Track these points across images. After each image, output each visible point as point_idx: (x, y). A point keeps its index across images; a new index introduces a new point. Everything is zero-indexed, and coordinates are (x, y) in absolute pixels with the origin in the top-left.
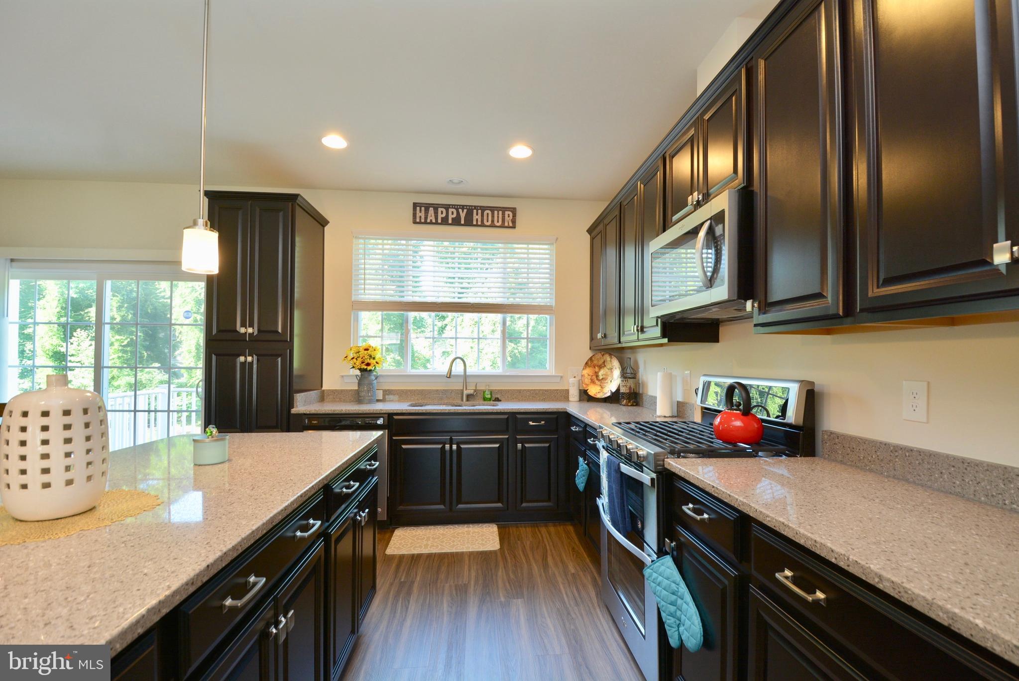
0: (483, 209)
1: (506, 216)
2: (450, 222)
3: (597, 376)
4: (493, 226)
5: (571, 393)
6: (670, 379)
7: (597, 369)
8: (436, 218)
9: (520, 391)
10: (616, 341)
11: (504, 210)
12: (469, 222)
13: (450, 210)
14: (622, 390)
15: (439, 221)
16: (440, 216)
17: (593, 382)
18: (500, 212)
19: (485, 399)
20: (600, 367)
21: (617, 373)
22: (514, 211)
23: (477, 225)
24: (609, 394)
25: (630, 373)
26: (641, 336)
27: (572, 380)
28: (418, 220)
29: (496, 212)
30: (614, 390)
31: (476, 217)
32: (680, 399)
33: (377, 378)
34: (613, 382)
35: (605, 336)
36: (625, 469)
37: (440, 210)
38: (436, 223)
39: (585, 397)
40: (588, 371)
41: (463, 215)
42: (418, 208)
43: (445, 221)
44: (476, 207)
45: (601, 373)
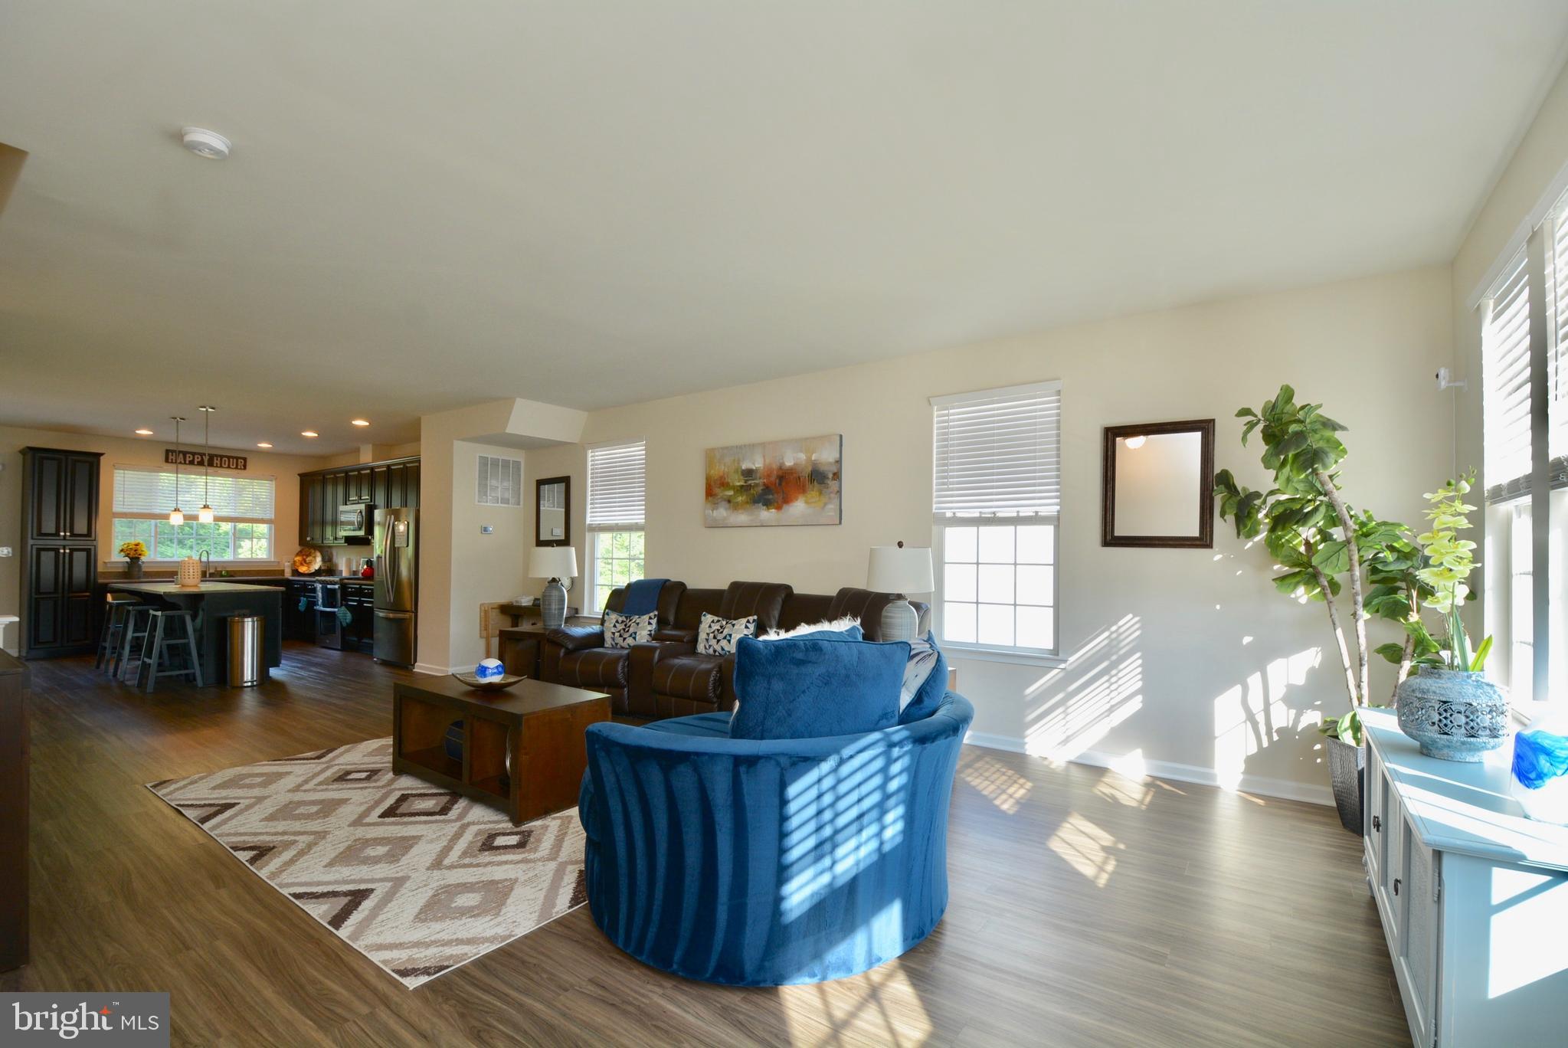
0: (222, 457)
1: (239, 462)
2: (196, 463)
3: (305, 561)
4: (229, 467)
5: (286, 571)
6: (349, 563)
7: (305, 557)
8: (185, 461)
9: (248, 571)
10: (320, 542)
11: (237, 458)
12: (211, 464)
13: (196, 456)
14: (323, 568)
15: (187, 462)
16: (188, 459)
17: (302, 564)
18: (235, 460)
19: (222, 576)
20: (307, 556)
21: (319, 559)
22: (245, 459)
23: (217, 466)
24: (314, 571)
25: (328, 559)
26: (335, 542)
27: (287, 564)
28: (170, 461)
29: (231, 460)
30: (317, 568)
31: (216, 461)
32: (354, 569)
33: (143, 562)
34: (317, 563)
35: (313, 539)
36: (329, 586)
37: (188, 455)
38: (185, 463)
39: (296, 572)
40: (298, 559)
41: (206, 459)
42: (170, 454)
43: (192, 463)
44: (217, 456)
45: (308, 559)
